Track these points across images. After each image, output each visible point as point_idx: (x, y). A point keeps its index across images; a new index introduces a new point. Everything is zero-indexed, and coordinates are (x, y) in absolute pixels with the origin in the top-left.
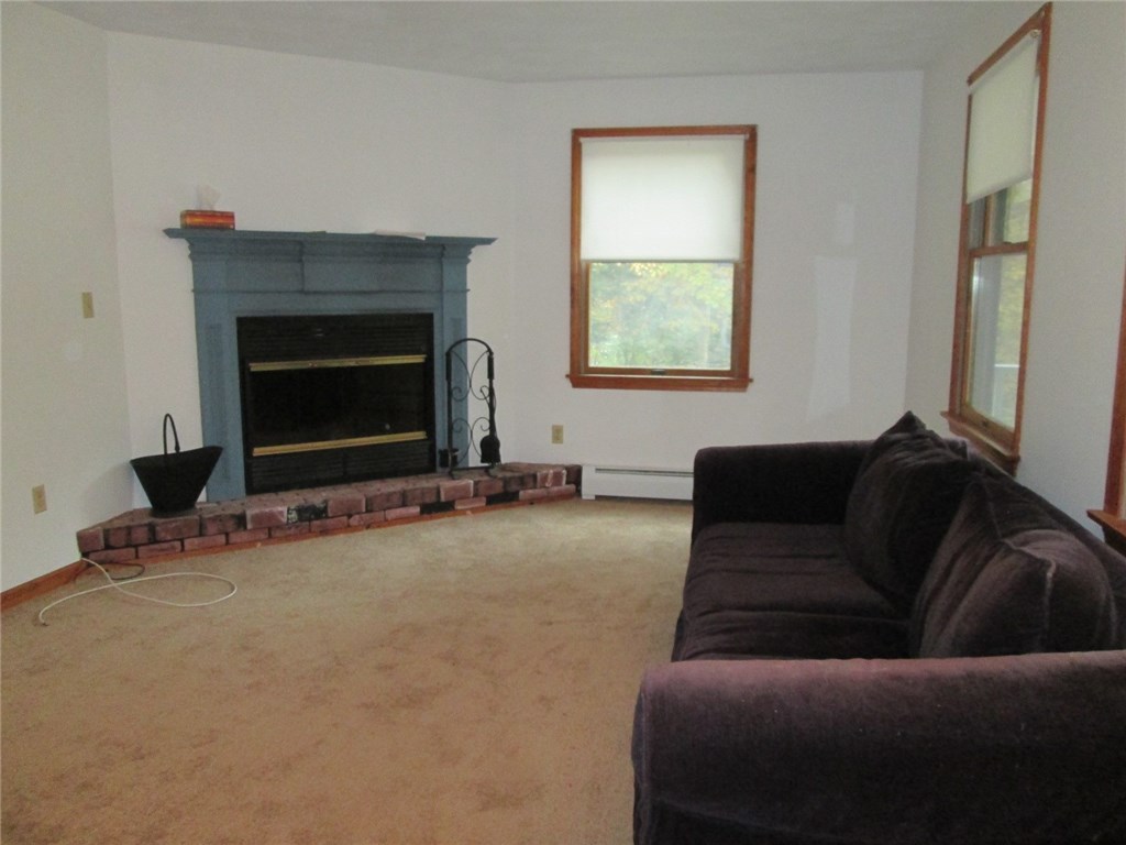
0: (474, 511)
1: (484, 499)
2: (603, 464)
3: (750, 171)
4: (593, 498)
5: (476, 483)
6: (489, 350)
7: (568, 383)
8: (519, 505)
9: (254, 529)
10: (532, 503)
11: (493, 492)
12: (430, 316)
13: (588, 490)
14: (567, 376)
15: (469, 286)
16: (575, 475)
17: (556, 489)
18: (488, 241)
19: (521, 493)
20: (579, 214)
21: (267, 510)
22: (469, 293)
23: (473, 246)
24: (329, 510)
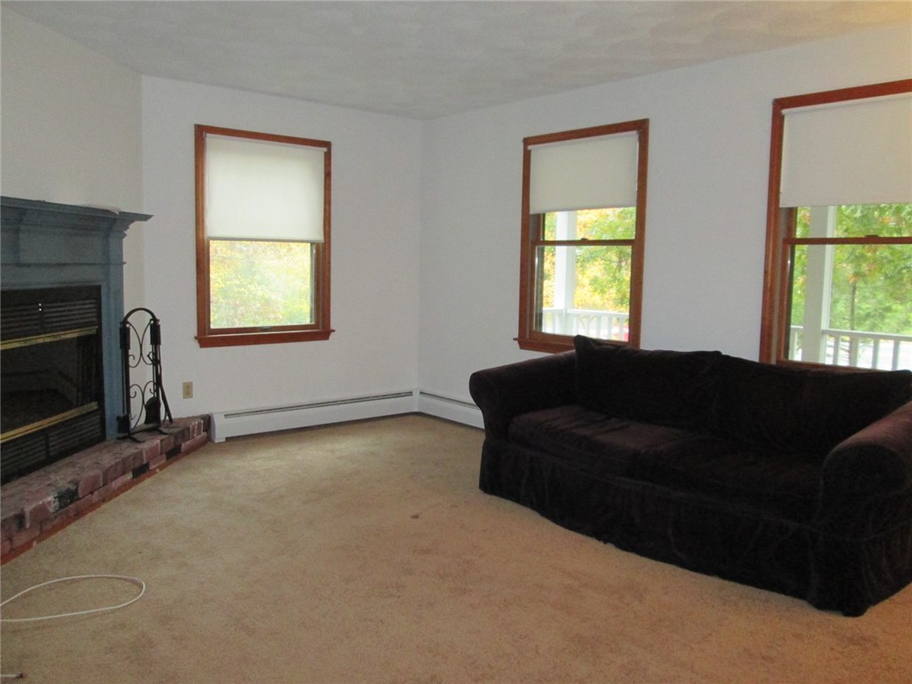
0: (162, 467)
1: (164, 456)
2: (229, 409)
3: (328, 175)
4: (224, 440)
5: (162, 441)
6: (154, 319)
7: (196, 344)
8: (183, 456)
9: (31, 527)
10: (188, 454)
11: (169, 448)
12: (98, 288)
13: (220, 435)
14: (196, 338)
15: (125, 259)
16: (207, 422)
17: (199, 437)
18: (145, 218)
19: (183, 445)
20: (203, 199)
21: (41, 503)
22: (124, 266)
23: (132, 221)
24: (80, 491)
